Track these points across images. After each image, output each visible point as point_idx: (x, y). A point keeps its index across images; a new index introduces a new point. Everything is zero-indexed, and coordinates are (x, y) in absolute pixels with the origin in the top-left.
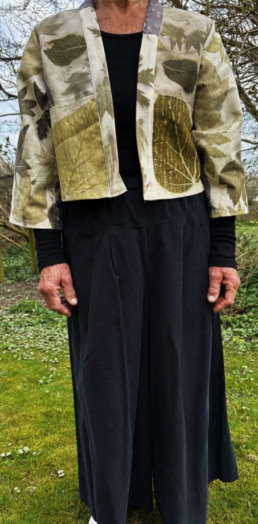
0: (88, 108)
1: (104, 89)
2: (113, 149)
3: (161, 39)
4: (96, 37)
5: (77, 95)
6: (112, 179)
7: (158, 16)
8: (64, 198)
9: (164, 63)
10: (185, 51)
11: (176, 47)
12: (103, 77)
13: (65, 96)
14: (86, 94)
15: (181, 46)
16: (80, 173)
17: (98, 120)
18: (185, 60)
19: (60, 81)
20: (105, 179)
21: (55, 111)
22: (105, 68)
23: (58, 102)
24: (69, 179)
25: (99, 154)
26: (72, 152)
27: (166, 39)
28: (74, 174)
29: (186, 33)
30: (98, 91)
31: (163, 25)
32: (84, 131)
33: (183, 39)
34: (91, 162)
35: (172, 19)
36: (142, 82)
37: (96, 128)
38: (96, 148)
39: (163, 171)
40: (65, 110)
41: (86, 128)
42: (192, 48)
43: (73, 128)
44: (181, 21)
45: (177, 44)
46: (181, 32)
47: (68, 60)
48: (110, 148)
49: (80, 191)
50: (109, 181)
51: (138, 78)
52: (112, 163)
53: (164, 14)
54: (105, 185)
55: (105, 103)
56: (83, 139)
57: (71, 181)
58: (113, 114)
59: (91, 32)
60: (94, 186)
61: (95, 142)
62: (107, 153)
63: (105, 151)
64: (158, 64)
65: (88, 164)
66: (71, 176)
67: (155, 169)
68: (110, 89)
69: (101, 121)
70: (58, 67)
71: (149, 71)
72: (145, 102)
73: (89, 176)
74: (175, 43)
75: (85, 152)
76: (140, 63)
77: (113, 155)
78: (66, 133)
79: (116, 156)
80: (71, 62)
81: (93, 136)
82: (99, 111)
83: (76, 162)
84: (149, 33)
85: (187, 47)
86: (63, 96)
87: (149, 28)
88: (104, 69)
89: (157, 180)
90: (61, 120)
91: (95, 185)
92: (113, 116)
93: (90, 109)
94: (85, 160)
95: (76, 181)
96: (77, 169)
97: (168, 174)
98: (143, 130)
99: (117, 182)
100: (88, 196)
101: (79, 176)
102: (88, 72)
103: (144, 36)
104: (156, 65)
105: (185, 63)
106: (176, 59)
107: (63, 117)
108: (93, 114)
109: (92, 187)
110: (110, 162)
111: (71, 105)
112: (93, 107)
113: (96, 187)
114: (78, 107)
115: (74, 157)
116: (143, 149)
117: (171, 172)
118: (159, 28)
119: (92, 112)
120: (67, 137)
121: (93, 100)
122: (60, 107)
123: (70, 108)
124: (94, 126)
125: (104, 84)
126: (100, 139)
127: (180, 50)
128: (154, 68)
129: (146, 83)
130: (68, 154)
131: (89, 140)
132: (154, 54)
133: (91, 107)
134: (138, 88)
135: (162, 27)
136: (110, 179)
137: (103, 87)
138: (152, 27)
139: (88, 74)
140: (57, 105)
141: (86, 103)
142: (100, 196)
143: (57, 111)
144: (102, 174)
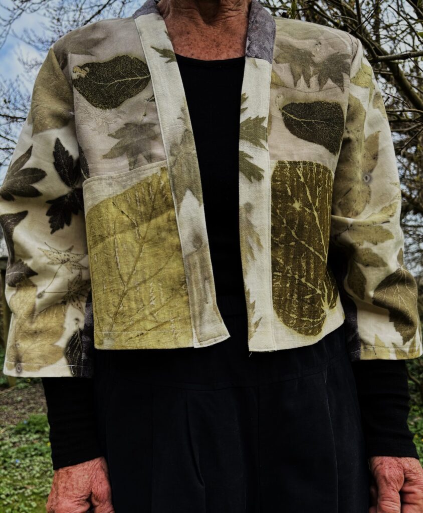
0: (155, 184)
1: (184, 151)
2: (203, 260)
3: (275, 69)
4: (167, 62)
5: (132, 160)
6: (201, 313)
7: (269, 30)
8: (101, 343)
9: (283, 108)
10: (318, 88)
11: (302, 82)
12: (182, 130)
13: (110, 160)
14: (150, 158)
15: (309, 81)
16: (136, 300)
17: (173, 207)
18: (318, 103)
19: (100, 133)
20: (186, 313)
21: (90, 186)
22: (185, 115)
23: (96, 171)
24: (113, 309)
25: (174, 268)
26: (122, 260)
27: (283, 69)
28: (124, 301)
29: (318, 59)
30: (172, 154)
31: (277, 46)
32: (145, 225)
33: (312, 69)
34: (159, 281)
35: (291, 35)
36: (247, 139)
37: (169, 220)
38: (168, 257)
39: (291, 295)
40: (110, 184)
41: (150, 220)
42: (330, 82)
43: (125, 218)
44: (305, 39)
45: (302, 77)
46: (308, 57)
47: (117, 100)
48: (196, 258)
49: (136, 333)
50: (194, 316)
51: (241, 131)
52: (201, 285)
53: (277, 28)
54: (186, 323)
55: (186, 176)
56: (143, 240)
57: (116, 313)
58: (201, 196)
59: (158, 54)
60: (162, 324)
61: (166, 245)
62: (190, 267)
63: (186, 263)
64: (273, 110)
65: (151, 284)
66: (116, 304)
67: (273, 292)
68: (195, 152)
69: (179, 208)
70: (98, 111)
71: (259, 120)
72: (255, 174)
73: (153, 306)
74: (300, 76)
75: (147, 263)
76: (242, 107)
77: (202, 272)
78: (112, 226)
79: (209, 273)
80: (121, 103)
81: (164, 234)
82: (174, 190)
83: (129, 279)
84: (256, 57)
85: (321, 83)
86: (105, 160)
87: (255, 48)
88: (183, 116)
89: (278, 313)
90: (102, 202)
91: (166, 322)
92: (202, 200)
93: (158, 187)
94: (147, 277)
95: (128, 314)
96: (132, 293)
97: (303, 300)
98: (253, 222)
99: (213, 321)
100: (151, 342)
101: (133, 305)
102: (154, 121)
103: (248, 62)
104: (270, 112)
105: (318, 108)
106: (303, 102)
107: (105, 198)
108: (163, 196)
109: (159, 326)
110: (197, 283)
111: (120, 177)
112: (163, 183)
113: (167, 326)
114: (135, 181)
115: (125, 270)
116: (253, 257)
117: (308, 297)
118: (272, 49)
119: (161, 192)
120: (112, 232)
121: (163, 169)
122: (101, 179)
123: (118, 182)
124: (165, 216)
125: (184, 141)
126: (176, 241)
127: (309, 87)
128: (267, 117)
129: (255, 141)
130: (113, 264)
131: (156, 242)
132: (266, 93)
133: (159, 183)
134: (241, 149)
135: (275, 48)
136: (197, 313)
137: (181, 147)
138: (260, 47)
139: (154, 125)
140: (94, 176)
141: (150, 175)
142: (176, 343)
143: (93, 187)
144: (179, 303)
